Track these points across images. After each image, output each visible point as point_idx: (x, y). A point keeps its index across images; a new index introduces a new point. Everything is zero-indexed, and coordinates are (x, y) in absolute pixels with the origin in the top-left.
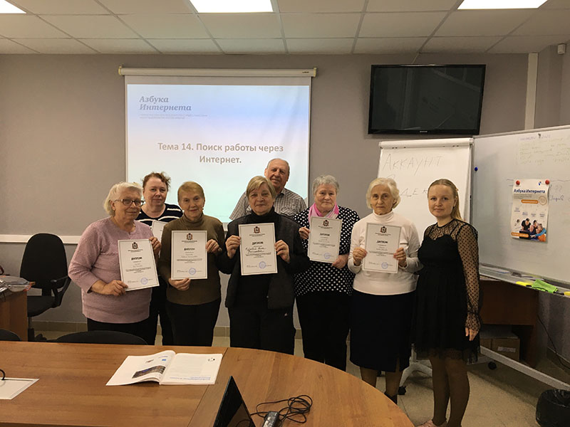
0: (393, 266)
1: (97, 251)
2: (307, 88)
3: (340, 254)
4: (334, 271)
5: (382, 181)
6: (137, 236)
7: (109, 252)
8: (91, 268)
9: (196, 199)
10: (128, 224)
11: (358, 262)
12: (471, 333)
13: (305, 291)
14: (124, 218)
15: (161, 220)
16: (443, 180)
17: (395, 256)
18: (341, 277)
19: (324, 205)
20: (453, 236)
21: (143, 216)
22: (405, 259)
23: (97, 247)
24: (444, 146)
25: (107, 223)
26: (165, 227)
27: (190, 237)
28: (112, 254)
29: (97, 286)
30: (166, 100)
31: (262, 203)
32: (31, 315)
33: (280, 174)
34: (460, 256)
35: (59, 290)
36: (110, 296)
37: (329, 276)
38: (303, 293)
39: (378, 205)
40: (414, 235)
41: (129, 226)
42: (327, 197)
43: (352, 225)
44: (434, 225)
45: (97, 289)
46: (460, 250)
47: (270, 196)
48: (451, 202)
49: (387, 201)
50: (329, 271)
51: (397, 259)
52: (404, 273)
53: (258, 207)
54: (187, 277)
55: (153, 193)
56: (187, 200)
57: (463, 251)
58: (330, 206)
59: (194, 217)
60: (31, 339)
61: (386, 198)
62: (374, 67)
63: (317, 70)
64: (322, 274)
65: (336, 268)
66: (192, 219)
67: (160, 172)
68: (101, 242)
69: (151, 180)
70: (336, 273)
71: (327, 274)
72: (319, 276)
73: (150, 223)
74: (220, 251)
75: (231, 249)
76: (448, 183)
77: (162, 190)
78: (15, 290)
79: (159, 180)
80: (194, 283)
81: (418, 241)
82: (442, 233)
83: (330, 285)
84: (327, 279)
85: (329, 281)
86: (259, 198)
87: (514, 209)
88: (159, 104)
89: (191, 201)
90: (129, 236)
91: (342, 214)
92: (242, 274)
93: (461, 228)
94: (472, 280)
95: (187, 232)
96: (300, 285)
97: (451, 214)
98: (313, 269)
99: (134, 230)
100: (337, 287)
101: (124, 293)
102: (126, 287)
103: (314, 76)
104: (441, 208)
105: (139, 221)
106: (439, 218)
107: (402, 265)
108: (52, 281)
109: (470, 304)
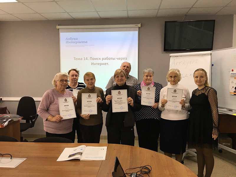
0: (179, 107)
1: (49, 102)
2: (137, 32)
3: (155, 102)
4: (153, 110)
5: (174, 70)
6: (66, 95)
7: (54, 103)
8: (47, 110)
9: (92, 79)
10: (63, 91)
11: (163, 106)
12: (215, 137)
13: (140, 119)
14: (60, 88)
15: (77, 89)
16: (200, 69)
17: (180, 103)
18: (156, 112)
19: (147, 81)
20: (206, 94)
21: (69, 87)
22: (185, 104)
23: (49, 101)
24: (199, 55)
25: (53, 90)
26: (78, 92)
27: (89, 96)
28: (56, 104)
29: (50, 118)
30: (77, 39)
31: (121, 80)
32: (21, 131)
33: (127, 68)
34: (209, 102)
35: (33, 120)
36: (56, 122)
37: (150, 112)
38: (139, 119)
39: (172, 81)
40: (188, 93)
41: (63, 92)
42: (149, 78)
43: (160, 90)
44: (197, 89)
45: (50, 119)
46: (209, 100)
47: (124, 77)
48: (204, 79)
49: (176, 79)
50: (150, 110)
51: (181, 104)
52: (184, 111)
53: (119, 82)
54: (89, 114)
55: (73, 77)
56: (88, 80)
57: (211, 100)
58: (150, 82)
59: (91, 87)
60: (22, 141)
61: (176, 77)
62: (166, 22)
63: (141, 25)
64: (147, 111)
65: (154, 109)
66: (90, 88)
67: (75, 69)
68: (51, 99)
69: (71, 72)
70: (154, 110)
71: (149, 111)
72: (146, 112)
73: (72, 90)
74: (102, 102)
75: (108, 101)
76: (203, 70)
77: (76, 76)
78: (15, 120)
79: (75, 72)
80: (92, 116)
81: (190, 96)
82: (201, 92)
83: (151, 116)
84: (149, 113)
85: (151, 114)
86: (120, 78)
87: (231, 82)
88: (74, 41)
89: (90, 80)
90: (63, 96)
91: (155, 85)
92: (113, 112)
93: (210, 90)
94: (215, 113)
95: (88, 94)
96: (138, 116)
97: (204, 84)
98: (143, 109)
99: (65, 93)
100: (154, 117)
101: (61, 121)
102: (62, 118)
103: (140, 27)
104: (201, 81)
105: (68, 89)
106: (199, 86)
107: (183, 107)
108: (30, 116)
109: (214, 124)
